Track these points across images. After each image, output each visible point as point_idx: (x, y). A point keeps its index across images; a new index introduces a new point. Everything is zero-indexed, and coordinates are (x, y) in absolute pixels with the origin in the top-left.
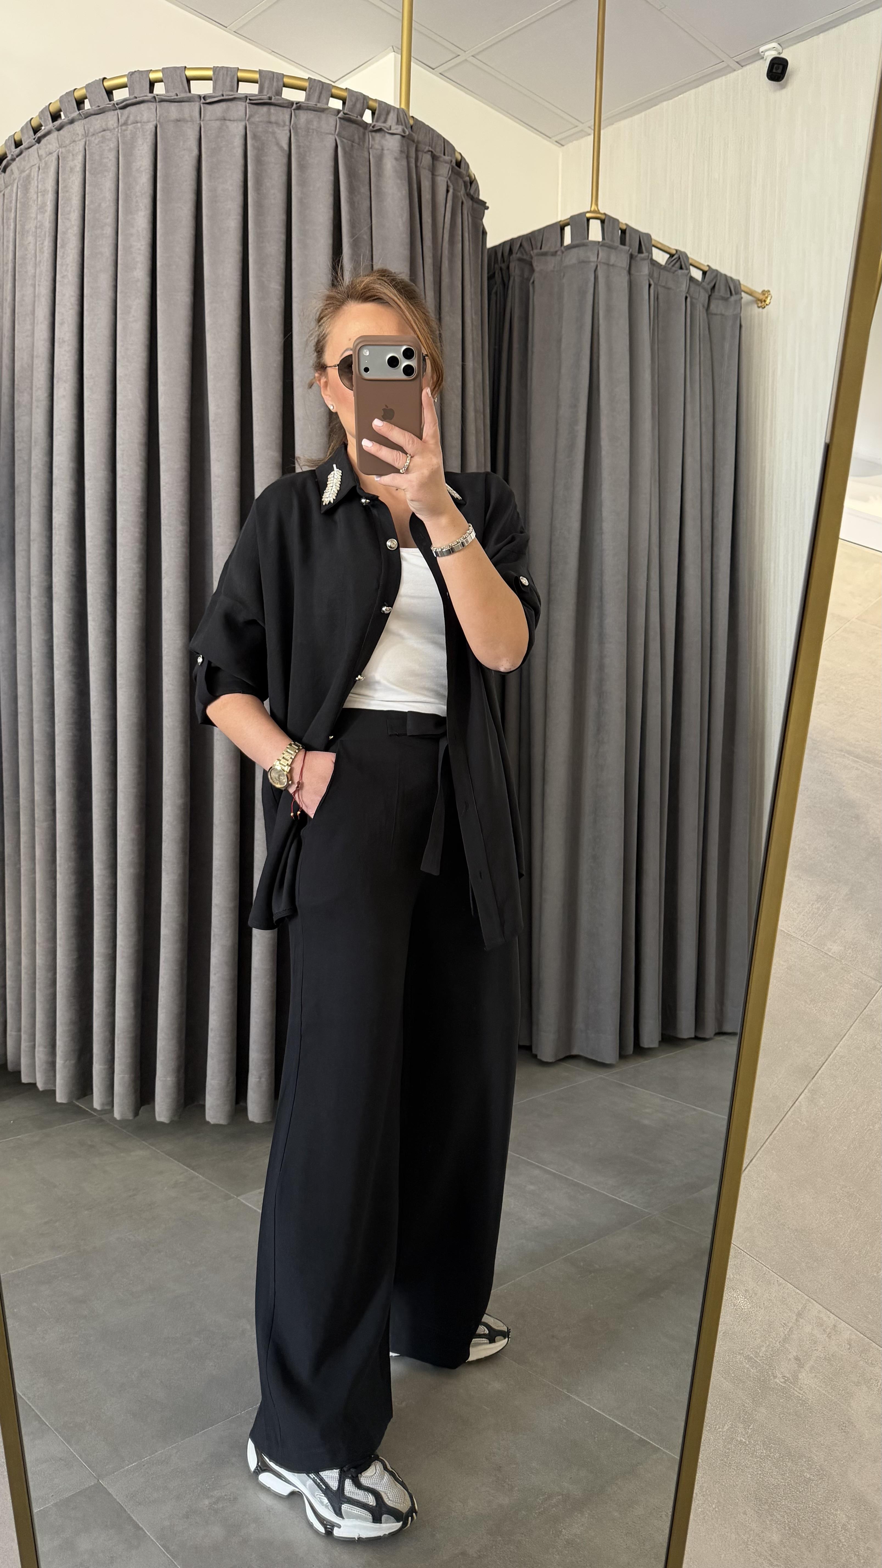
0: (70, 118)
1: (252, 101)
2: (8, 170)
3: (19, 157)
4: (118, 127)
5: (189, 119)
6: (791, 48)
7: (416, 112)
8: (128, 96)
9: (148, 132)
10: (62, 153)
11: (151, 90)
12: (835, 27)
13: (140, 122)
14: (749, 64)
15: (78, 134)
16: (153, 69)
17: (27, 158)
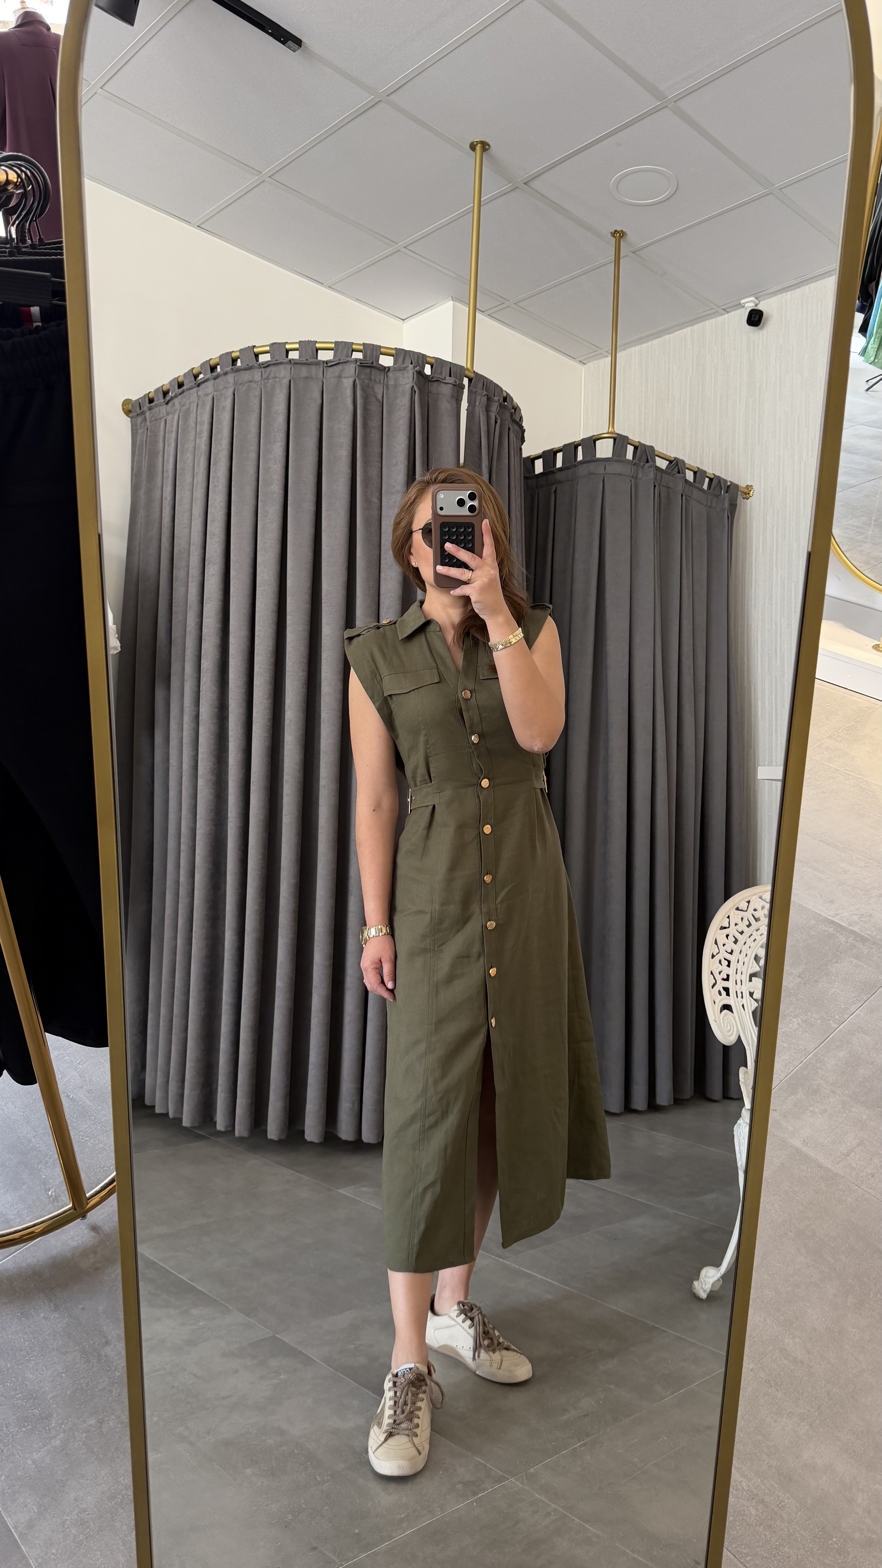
0: (225, 371)
1: (362, 365)
2: (170, 404)
3: (181, 395)
4: (261, 380)
5: (315, 377)
6: (766, 301)
7: (479, 369)
8: (269, 359)
9: (284, 385)
10: (216, 395)
11: (287, 356)
12: (798, 287)
13: (279, 378)
14: (733, 311)
15: (229, 383)
16: (288, 342)
17: (187, 396)
